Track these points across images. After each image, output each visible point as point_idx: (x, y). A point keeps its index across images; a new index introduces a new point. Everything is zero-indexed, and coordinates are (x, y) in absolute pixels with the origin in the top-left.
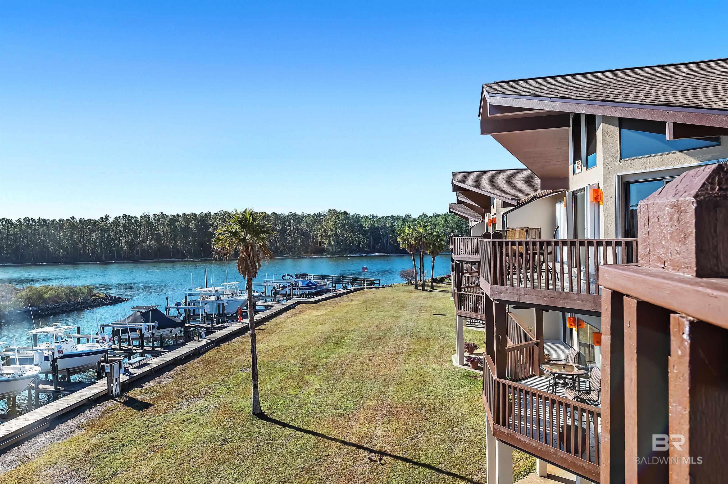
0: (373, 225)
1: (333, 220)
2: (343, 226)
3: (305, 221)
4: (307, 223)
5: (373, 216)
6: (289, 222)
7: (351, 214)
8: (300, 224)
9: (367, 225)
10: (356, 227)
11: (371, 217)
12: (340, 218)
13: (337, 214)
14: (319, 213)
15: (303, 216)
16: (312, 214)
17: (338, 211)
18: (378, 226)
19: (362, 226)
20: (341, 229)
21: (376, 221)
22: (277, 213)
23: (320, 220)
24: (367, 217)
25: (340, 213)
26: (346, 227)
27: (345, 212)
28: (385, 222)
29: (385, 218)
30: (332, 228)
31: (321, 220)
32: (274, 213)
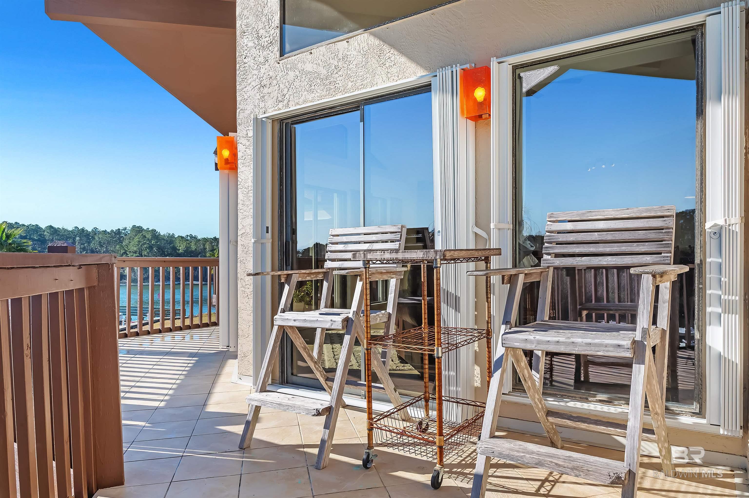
0: (190, 247)
1: (136, 239)
2: (151, 248)
3: (96, 238)
4: (100, 242)
5: (191, 236)
6: (74, 239)
7: (162, 234)
8: (89, 243)
9: (181, 248)
10: (168, 249)
11: (189, 238)
12: (146, 237)
13: (143, 233)
14: (119, 229)
15: (95, 231)
16: (109, 230)
17: (145, 229)
18: (196, 249)
19: (175, 249)
20: (148, 250)
21: (193, 244)
22: (56, 226)
23: (119, 239)
24: (182, 237)
25: (147, 231)
26: (154, 249)
27: (154, 231)
28: (204, 245)
29: (205, 240)
30: (135, 249)
31: (122, 239)
32: (51, 227)
